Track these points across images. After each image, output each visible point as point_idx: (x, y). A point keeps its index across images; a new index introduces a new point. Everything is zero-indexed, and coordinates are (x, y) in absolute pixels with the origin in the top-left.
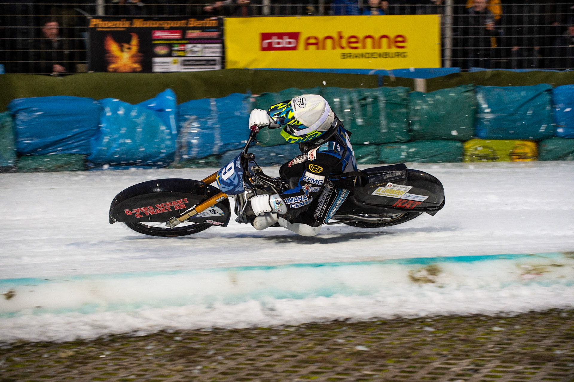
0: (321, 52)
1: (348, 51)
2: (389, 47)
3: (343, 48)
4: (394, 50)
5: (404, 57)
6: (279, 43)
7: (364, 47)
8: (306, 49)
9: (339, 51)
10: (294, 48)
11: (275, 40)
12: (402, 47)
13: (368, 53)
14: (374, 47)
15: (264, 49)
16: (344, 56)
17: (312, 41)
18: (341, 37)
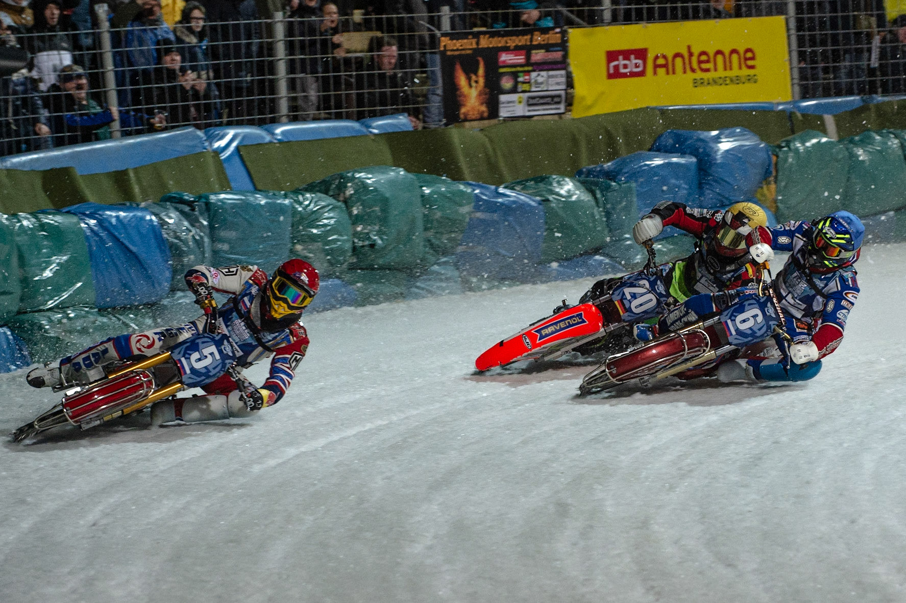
0: (671, 76)
1: (699, 75)
2: (740, 68)
3: (693, 70)
4: (745, 72)
5: (755, 82)
6: (625, 66)
7: (716, 70)
8: (655, 73)
9: (690, 76)
10: (642, 74)
11: (622, 62)
12: (752, 67)
13: (720, 78)
14: (725, 69)
15: (610, 76)
16: (697, 83)
17: (661, 61)
18: (691, 54)
